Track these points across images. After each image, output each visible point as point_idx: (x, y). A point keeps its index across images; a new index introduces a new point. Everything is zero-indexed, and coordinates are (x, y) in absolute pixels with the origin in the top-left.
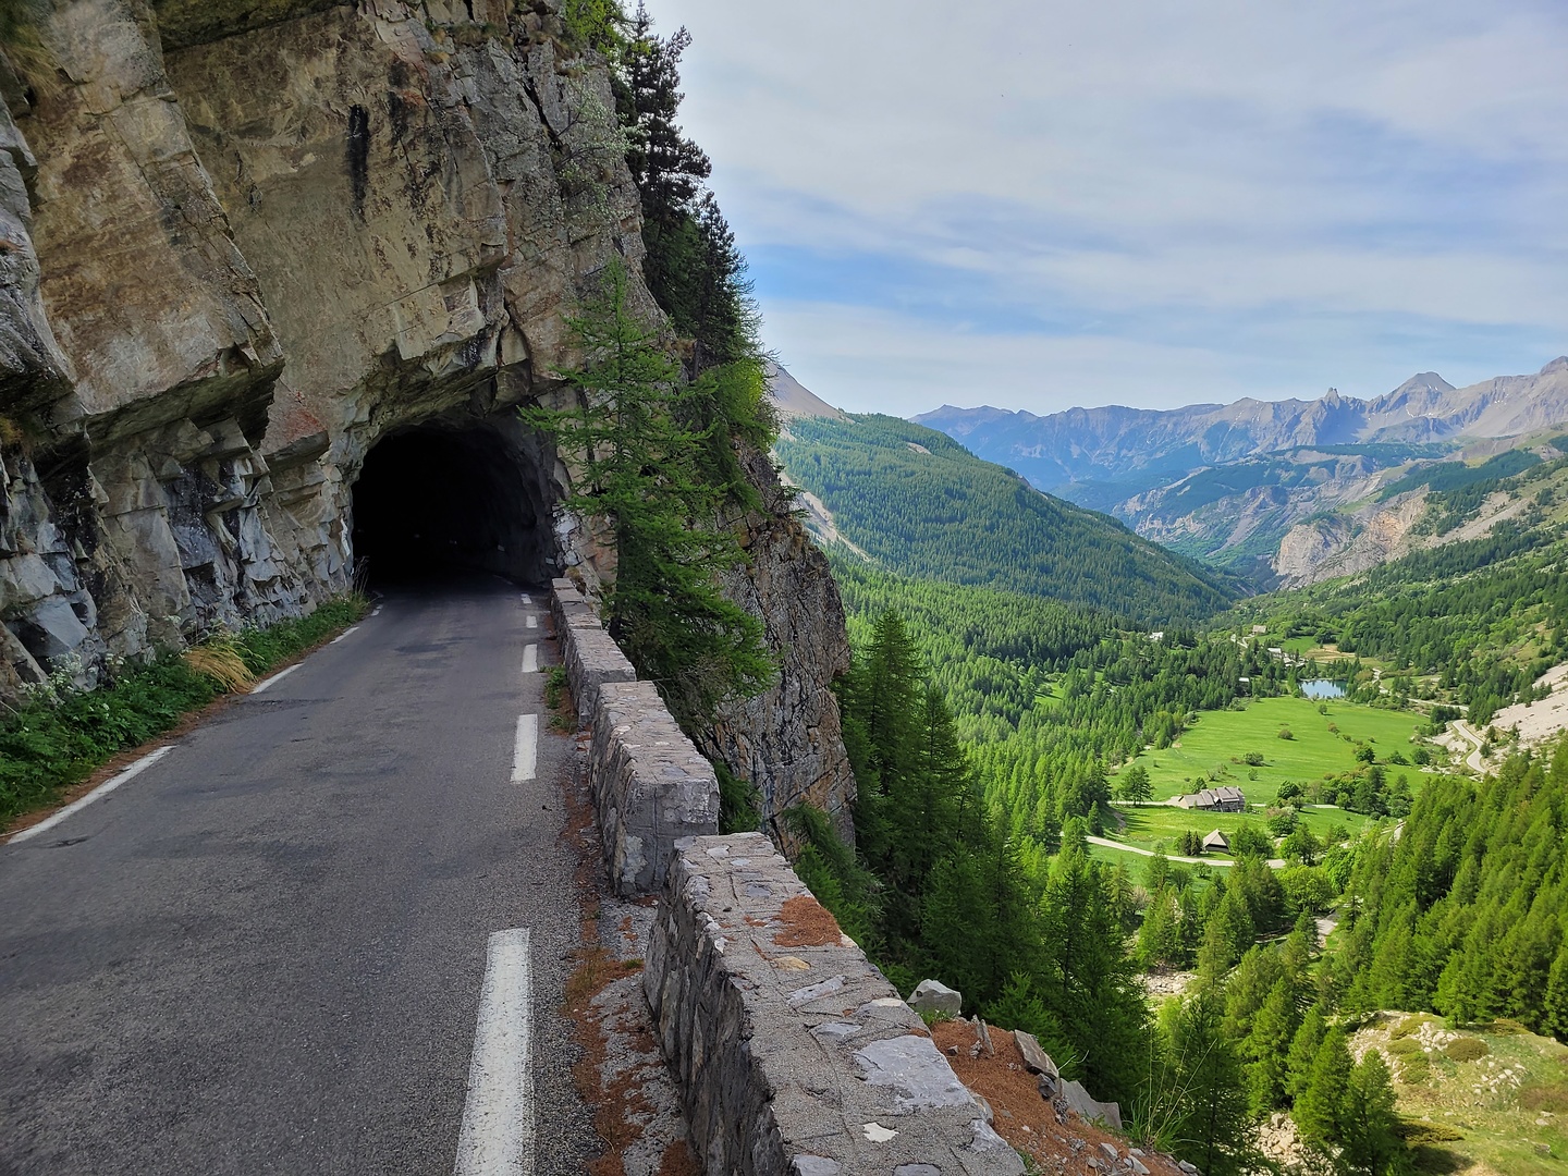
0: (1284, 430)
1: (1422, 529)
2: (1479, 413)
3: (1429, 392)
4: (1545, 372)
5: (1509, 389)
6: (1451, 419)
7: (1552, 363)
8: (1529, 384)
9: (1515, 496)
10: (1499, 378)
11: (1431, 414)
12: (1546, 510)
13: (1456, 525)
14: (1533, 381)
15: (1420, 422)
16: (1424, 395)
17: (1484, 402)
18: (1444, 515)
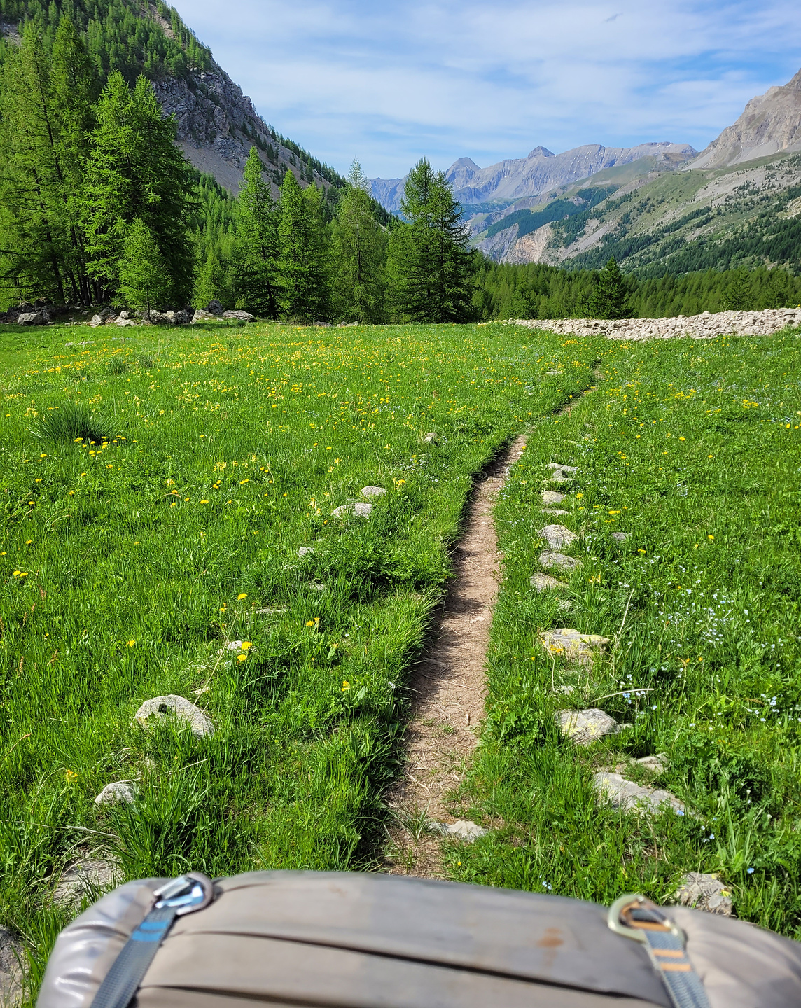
0: (387, 198)
1: (554, 245)
2: (497, 184)
3: (467, 171)
4: (531, 157)
5: (511, 168)
6: (483, 188)
7: (535, 150)
8: (522, 165)
9: (602, 221)
10: (505, 161)
11: (471, 185)
12: (628, 226)
13: (574, 241)
14: (524, 163)
15: (467, 190)
16: (465, 172)
17: (499, 177)
18: (565, 235)
